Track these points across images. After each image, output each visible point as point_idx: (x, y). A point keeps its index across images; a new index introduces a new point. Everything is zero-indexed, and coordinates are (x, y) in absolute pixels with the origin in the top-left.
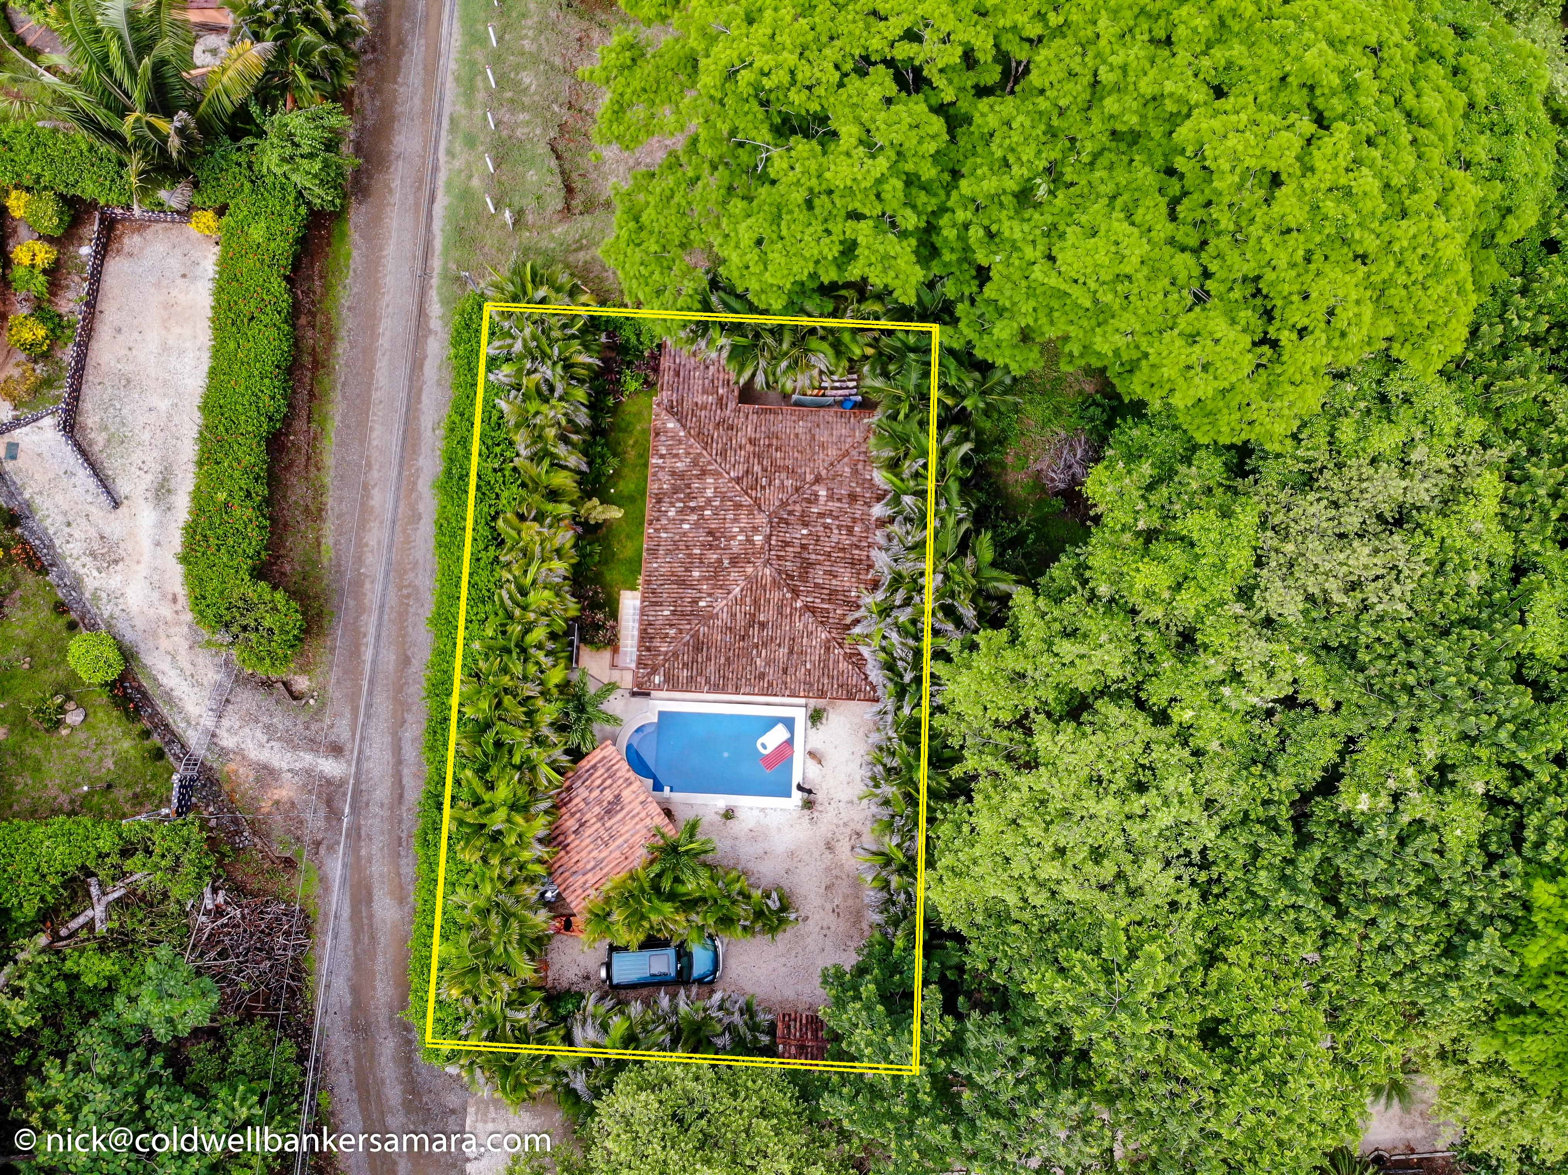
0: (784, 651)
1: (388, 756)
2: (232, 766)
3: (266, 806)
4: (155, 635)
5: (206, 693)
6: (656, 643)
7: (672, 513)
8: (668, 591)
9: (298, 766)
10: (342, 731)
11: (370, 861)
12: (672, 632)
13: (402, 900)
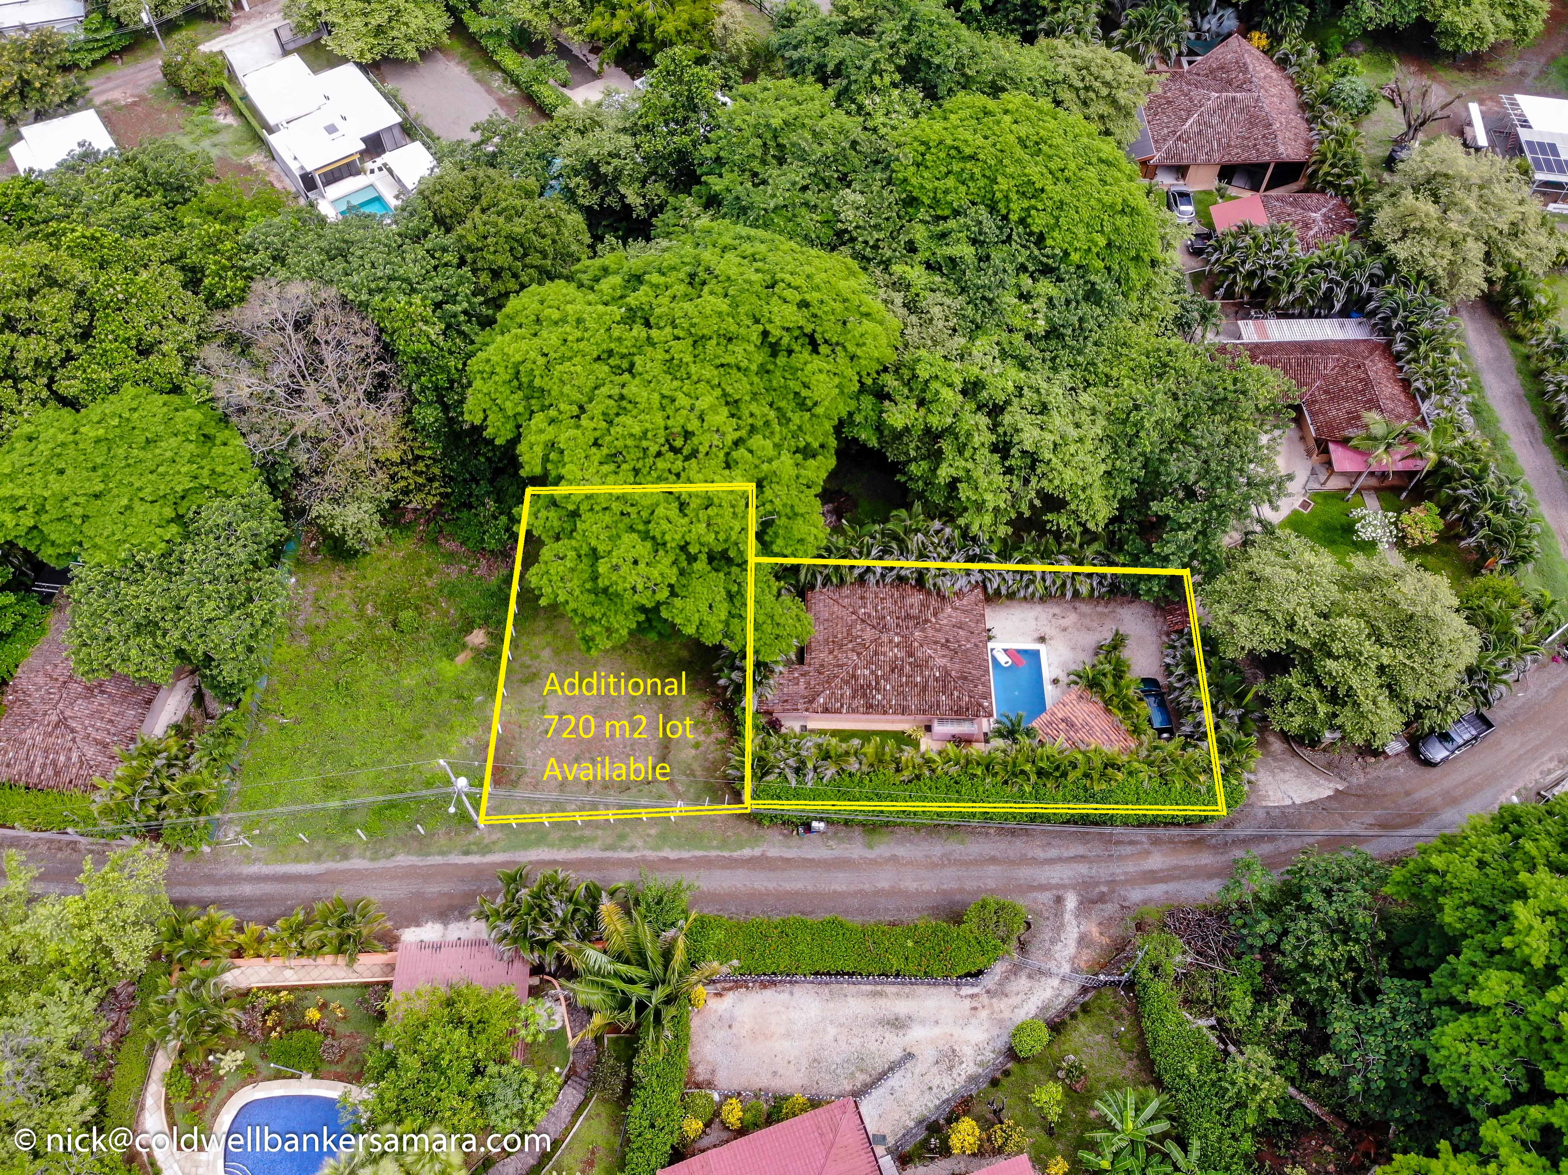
0: (961, 632)
1: (1058, 867)
2: (1082, 964)
3: (1105, 940)
4: (1001, 1021)
5: (1036, 984)
6: (963, 704)
7: (879, 697)
8: (930, 697)
9: (1074, 922)
10: (1046, 897)
11: (1126, 873)
12: (956, 693)
13: (1148, 853)
